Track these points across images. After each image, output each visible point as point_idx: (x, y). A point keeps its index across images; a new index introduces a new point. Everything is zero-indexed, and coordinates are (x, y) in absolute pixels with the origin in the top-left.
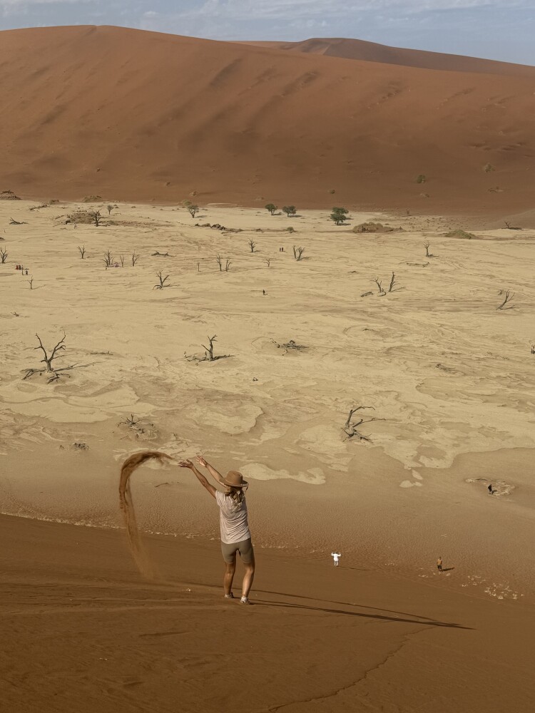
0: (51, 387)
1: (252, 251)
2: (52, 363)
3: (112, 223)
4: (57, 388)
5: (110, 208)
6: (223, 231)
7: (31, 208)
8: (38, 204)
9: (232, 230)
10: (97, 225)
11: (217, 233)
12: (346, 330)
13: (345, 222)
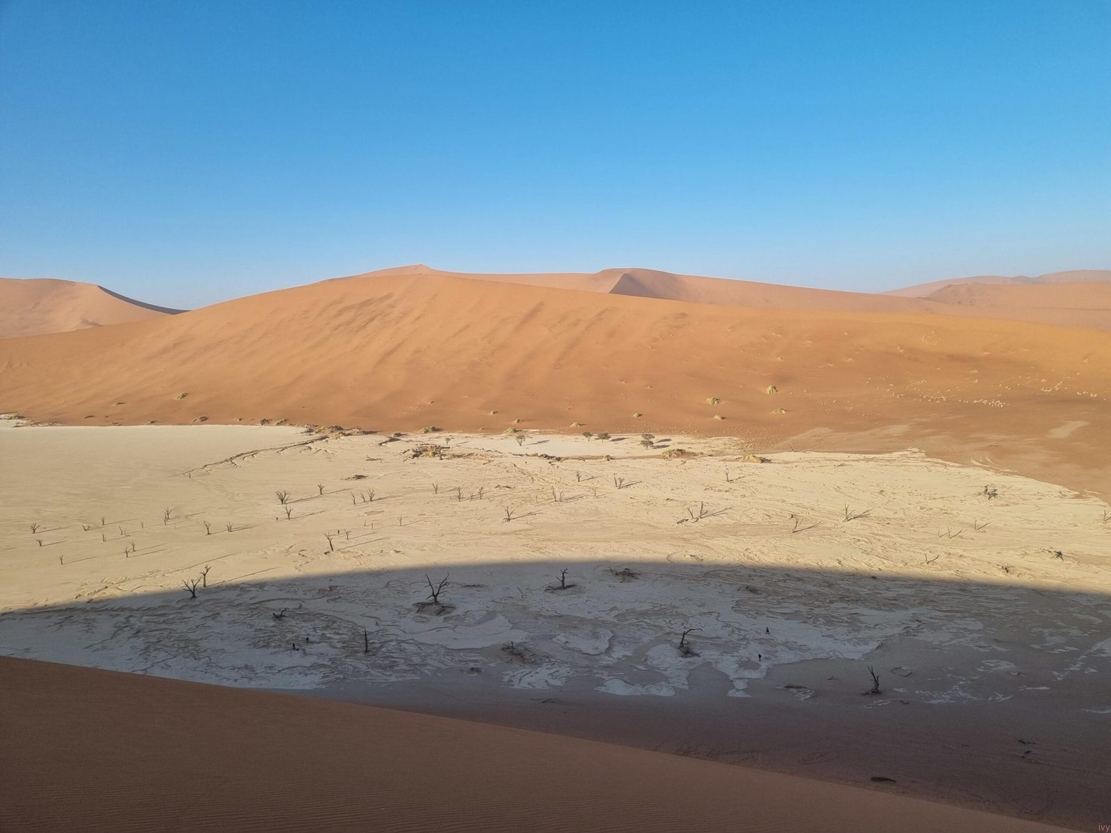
1: (579, 481)
2: (438, 597)
3: (453, 455)
4: (445, 619)
5: (448, 439)
6: (550, 460)
7: (379, 442)
8: (384, 439)
9: (559, 458)
10: (441, 458)
11: (545, 462)
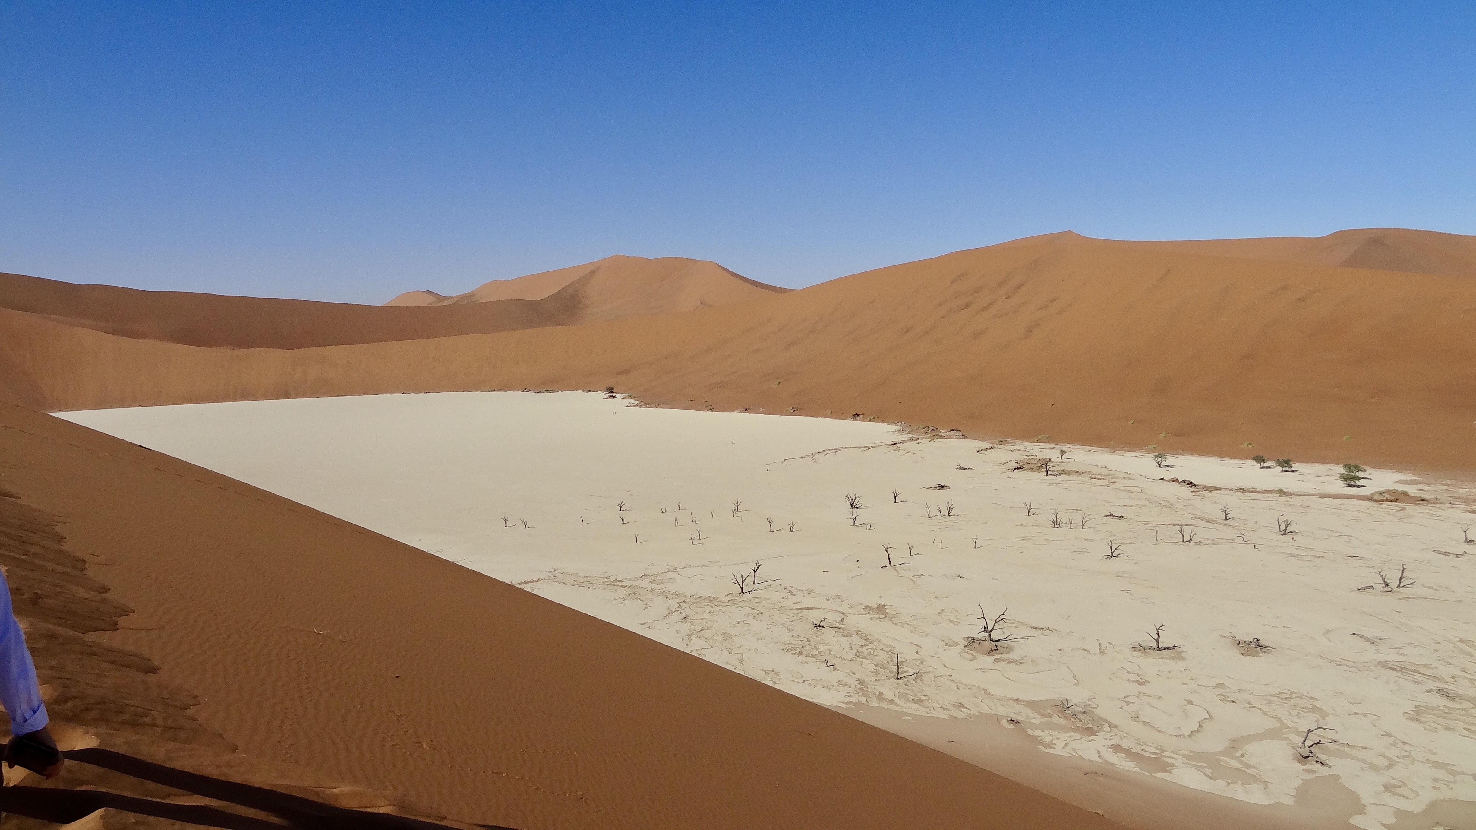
0: (990, 659)
1: (1226, 519)
2: (992, 634)
3: (1064, 472)
5: (1063, 452)
6: (1193, 489)
7: (978, 449)
8: (985, 445)
9: (1206, 488)
10: (1047, 475)
11: (1186, 490)
12: (1328, 631)
13: (1358, 483)
